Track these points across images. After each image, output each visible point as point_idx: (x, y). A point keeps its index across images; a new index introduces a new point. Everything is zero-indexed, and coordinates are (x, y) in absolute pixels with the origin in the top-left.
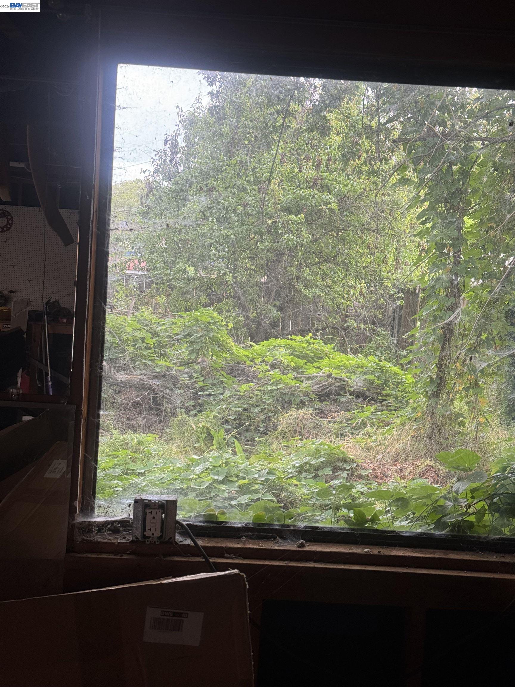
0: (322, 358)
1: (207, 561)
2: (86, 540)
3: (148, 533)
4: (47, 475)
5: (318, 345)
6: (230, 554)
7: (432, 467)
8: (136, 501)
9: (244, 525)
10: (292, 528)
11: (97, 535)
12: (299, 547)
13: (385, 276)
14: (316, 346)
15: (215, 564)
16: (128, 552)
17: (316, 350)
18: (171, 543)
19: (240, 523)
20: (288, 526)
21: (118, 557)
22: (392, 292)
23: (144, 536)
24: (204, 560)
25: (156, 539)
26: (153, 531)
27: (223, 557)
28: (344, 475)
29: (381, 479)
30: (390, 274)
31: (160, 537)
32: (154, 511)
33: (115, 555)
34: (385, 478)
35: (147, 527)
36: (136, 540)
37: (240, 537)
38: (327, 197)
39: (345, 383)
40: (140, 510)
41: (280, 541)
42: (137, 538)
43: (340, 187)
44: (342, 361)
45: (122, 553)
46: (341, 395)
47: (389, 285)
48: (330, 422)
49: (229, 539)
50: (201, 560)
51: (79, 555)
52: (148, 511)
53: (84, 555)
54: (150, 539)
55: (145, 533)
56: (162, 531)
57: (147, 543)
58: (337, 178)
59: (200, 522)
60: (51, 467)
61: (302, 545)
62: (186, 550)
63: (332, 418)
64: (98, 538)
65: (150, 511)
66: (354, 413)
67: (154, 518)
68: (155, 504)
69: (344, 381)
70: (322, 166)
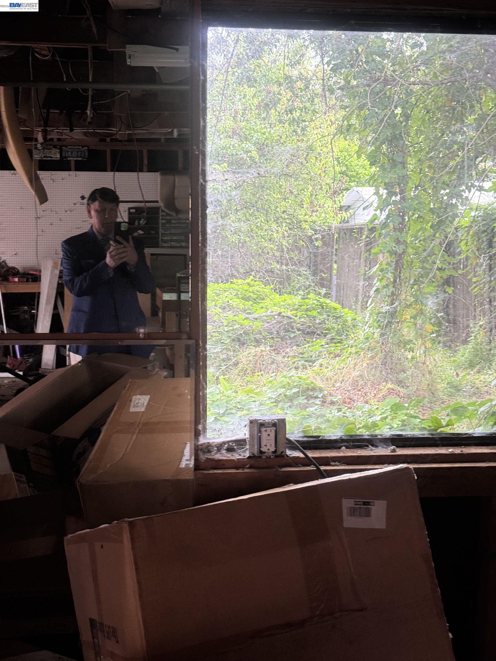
0: (264, 299)
1: (318, 469)
2: (209, 459)
3: (264, 449)
4: (132, 410)
5: (259, 287)
6: (335, 462)
7: (393, 389)
8: (251, 422)
9: (339, 437)
10: (379, 437)
11: (216, 454)
12: (392, 452)
13: (302, 220)
14: (257, 288)
15: (326, 471)
16: (247, 467)
17: (258, 291)
18: (283, 456)
19: (335, 436)
20: (376, 436)
21: (240, 471)
22: (310, 234)
23: (261, 452)
24: (315, 469)
25: (271, 454)
26: (269, 447)
27: (329, 465)
28: (318, 402)
29: (349, 403)
30: (307, 217)
31: (275, 452)
32: (268, 429)
33: (238, 469)
34: (352, 402)
35: (263, 444)
36: (252, 455)
37: (340, 448)
38: (247, 146)
39: (292, 320)
40: (256, 429)
41: (374, 448)
42: (253, 454)
43: (258, 135)
44: (285, 300)
45: (243, 467)
46: (289, 331)
47: (307, 227)
48: (284, 357)
49: (329, 450)
50: (313, 469)
51: (206, 472)
52: (263, 429)
53: (211, 472)
54: (266, 454)
55: (261, 449)
56: (276, 447)
57: (263, 457)
58: (254, 127)
59: (300, 437)
60: (132, 402)
61: (394, 451)
62: (296, 462)
63: (286, 353)
64: (218, 457)
65: (265, 429)
66: (305, 348)
67: (269, 435)
68: (268, 423)
69: (291, 318)
70: (239, 116)
